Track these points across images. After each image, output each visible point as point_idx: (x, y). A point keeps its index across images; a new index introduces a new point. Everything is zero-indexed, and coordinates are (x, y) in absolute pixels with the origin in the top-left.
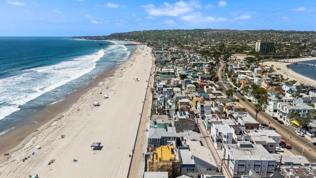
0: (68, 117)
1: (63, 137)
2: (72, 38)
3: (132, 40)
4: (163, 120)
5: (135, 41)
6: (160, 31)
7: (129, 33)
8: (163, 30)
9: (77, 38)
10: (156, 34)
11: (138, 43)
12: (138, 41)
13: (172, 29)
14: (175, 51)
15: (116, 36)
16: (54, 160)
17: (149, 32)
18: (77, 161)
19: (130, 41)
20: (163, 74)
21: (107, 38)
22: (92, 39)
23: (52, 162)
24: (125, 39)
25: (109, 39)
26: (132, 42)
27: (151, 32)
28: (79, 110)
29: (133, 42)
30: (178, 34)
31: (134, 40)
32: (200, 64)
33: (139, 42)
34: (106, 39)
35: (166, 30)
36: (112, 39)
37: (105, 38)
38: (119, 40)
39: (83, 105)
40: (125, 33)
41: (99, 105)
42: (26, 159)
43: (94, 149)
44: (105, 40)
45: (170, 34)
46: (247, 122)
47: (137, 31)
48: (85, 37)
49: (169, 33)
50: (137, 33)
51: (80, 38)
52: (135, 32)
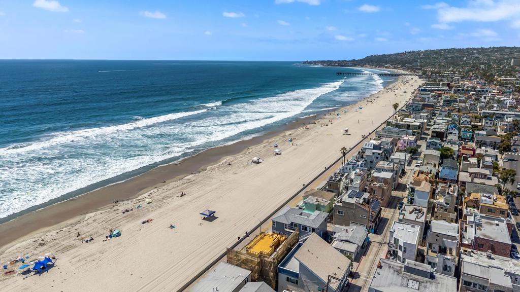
0: (210, 172)
1: (182, 195)
2: (304, 63)
3: (399, 66)
4: (317, 199)
5: (403, 69)
6: (460, 50)
7: (398, 54)
8: (468, 49)
9: (310, 63)
10: (449, 56)
11: (407, 73)
12: (408, 68)
13: (489, 47)
14: (468, 87)
15: (372, 61)
16: (151, 220)
17: (438, 52)
18: (174, 227)
19: (395, 68)
20: (396, 127)
21: (355, 63)
22: (332, 66)
23: (148, 222)
24: (386, 66)
25: (359, 65)
26: (396, 70)
27: (441, 52)
28: (230, 164)
29: (399, 71)
30: (498, 56)
31: (402, 67)
32: (498, 115)
33: (409, 71)
34: (355, 65)
35: (474, 49)
36: (363, 65)
37: (353, 64)
38: (376, 67)
39: (241, 159)
40: (391, 55)
41: (259, 163)
42: (127, 211)
43: (204, 219)
44: (351, 66)
45: (480, 56)
46: (488, 237)
47: (414, 52)
48: (323, 62)
49: (479, 53)
50: (412, 55)
51: (315, 63)
52: (410, 52)
